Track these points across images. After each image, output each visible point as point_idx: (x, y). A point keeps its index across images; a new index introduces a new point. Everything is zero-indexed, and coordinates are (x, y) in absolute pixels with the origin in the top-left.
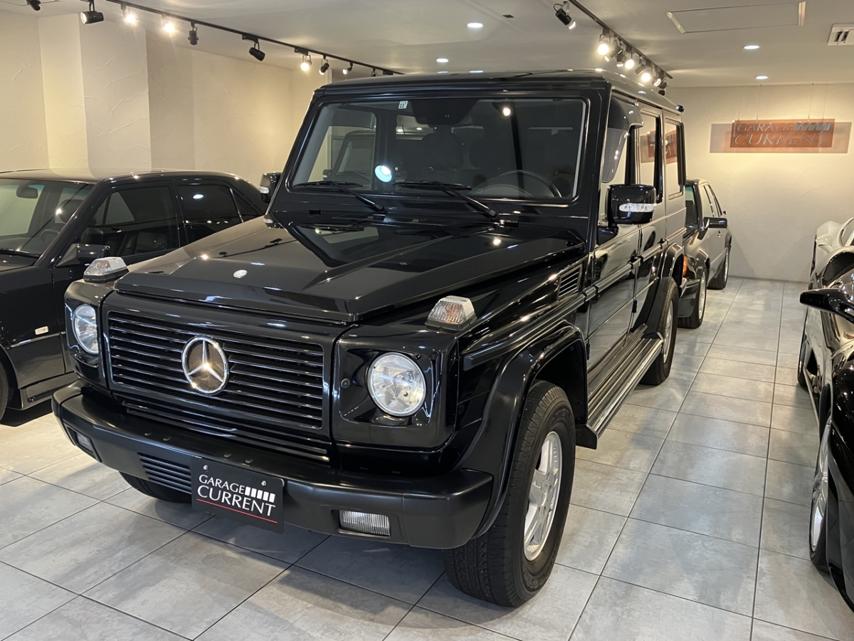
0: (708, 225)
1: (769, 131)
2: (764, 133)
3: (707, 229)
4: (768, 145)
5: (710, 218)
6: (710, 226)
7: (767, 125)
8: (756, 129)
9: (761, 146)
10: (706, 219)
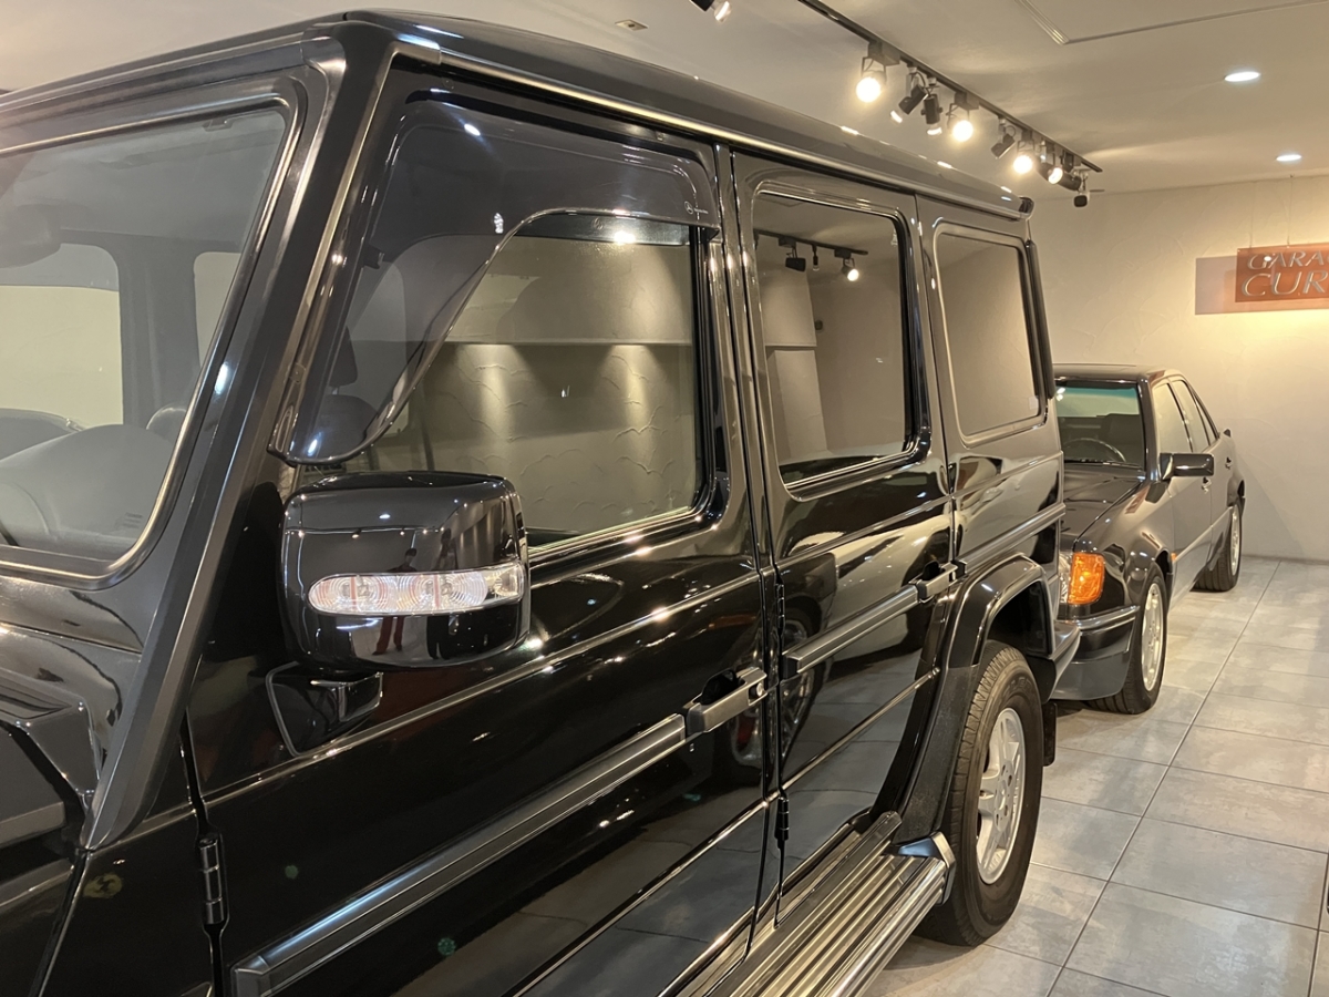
0: (1168, 471)
1: (1315, 266)
2: (1306, 270)
3: (1168, 480)
4: (1314, 294)
5: (1175, 456)
6: (1175, 472)
7: (1309, 255)
8: (1288, 263)
9: (1299, 295)
10: (1165, 457)
